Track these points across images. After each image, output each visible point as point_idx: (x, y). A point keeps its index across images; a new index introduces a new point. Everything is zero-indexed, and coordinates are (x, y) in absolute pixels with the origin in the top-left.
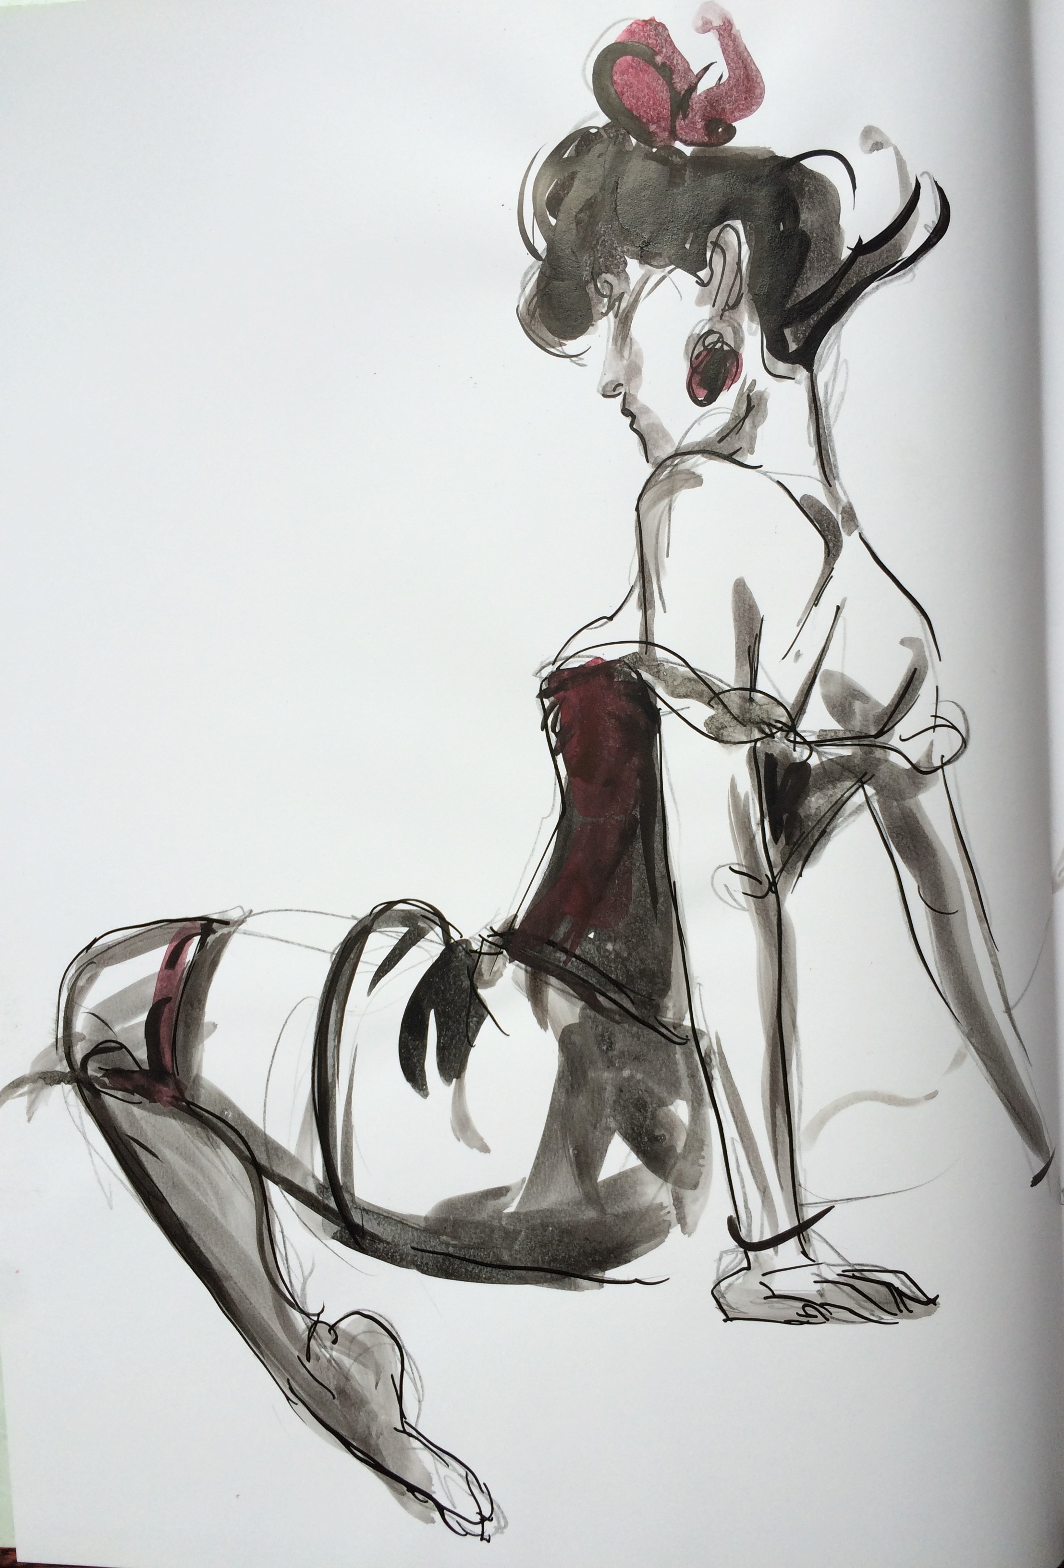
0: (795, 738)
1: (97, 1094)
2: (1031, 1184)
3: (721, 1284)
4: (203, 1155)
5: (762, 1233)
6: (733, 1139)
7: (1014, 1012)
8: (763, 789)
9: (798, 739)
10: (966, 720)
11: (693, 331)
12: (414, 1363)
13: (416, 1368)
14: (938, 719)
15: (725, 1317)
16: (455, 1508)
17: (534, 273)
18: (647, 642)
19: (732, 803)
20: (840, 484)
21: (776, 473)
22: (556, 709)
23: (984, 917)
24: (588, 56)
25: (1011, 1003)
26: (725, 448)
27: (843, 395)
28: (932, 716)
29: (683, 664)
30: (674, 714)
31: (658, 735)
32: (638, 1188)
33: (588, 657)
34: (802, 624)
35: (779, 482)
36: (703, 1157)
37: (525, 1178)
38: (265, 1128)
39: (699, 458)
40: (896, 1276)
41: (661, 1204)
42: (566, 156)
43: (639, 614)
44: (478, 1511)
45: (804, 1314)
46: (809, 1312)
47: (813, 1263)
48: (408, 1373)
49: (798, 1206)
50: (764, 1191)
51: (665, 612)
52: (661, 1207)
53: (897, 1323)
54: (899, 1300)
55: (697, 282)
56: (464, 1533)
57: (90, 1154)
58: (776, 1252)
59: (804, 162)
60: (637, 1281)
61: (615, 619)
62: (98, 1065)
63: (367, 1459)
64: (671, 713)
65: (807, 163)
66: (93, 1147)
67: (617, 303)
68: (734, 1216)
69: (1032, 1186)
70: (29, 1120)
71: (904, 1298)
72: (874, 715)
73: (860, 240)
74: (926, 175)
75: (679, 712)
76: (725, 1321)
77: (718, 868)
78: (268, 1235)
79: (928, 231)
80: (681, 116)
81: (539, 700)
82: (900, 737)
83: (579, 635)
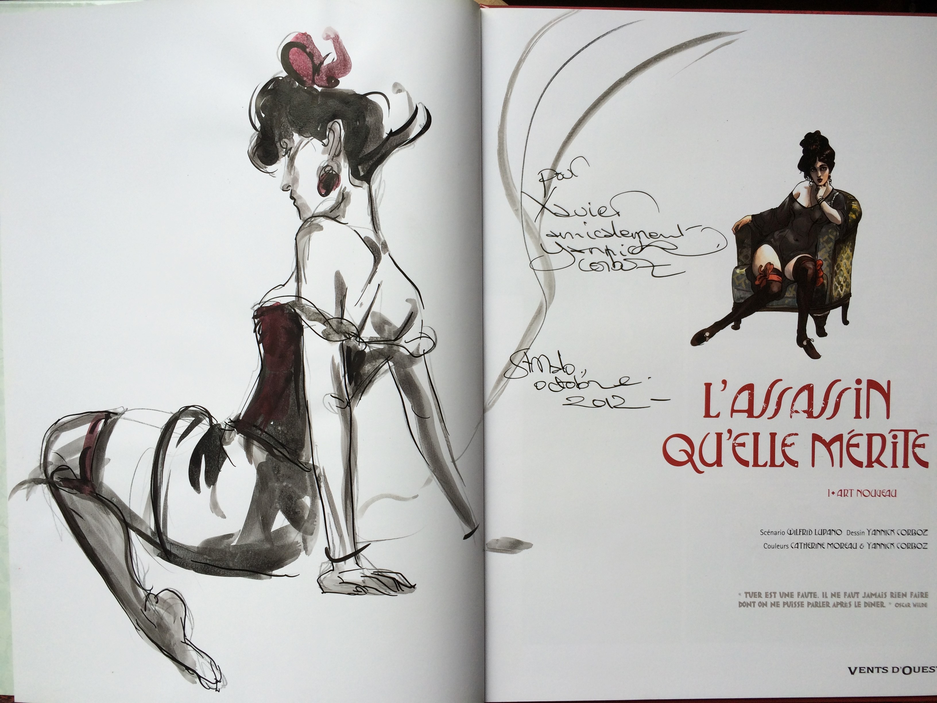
0: (359, 340)
1: (57, 489)
2: (463, 538)
3: (321, 577)
4: (103, 517)
5: (339, 555)
6: (328, 513)
7: (456, 462)
8: (346, 362)
9: (361, 341)
10: (435, 335)
11: (320, 165)
12: (191, 612)
13: (192, 614)
14: (422, 334)
15: (322, 592)
16: (205, 677)
17: (255, 137)
18: (298, 296)
19: (333, 368)
20: (381, 232)
21: (354, 227)
22: (260, 324)
23: (442, 420)
24: (279, 46)
25: (455, 458)
26: (332, 215)
27: (383, 195)
28: (420, 333)
29: (313, 306)
30: (309, 328)
31: (302, 336)
32: (288, 535)
33: (274, 302)
34: (363, 291)
35: (355, 231)
36: (316, 521)
37: (240, 530)
38: (130, 506)
39: (322, 219)
40: (397, 575)
41: (297, 542)
42: (269, 88)
43: (296, 284)
44: (215, 678)
45: (356, 590)
46: (358, 590)
47: (360, 568)
48: (187, 616)
49: (355, 543)
50: (341, 536)
51: (306, 284)
52: (297, 543)
53: (397, 595)
54: (398, 585)
55: (322, 144)
56: (209, 688)
57: (53, 516)
58: (345, 563)
59: (368, 97)
60: (286, 575)
61: (285, 286)
62: (58, 476)
63: (169, 655)
64: (308, 327)
65: (369, 97)
66: (54, 513)
67: (289, 151)
68: (328, 547)
69: (464, 539)
70: (27, 500)
71: (400, 585)
72: (393, 331)
73: (391, 130)
74: (421, 104)
75: (311, 327)
76: (322, 593)
77: (326, 395)
78: (129, 554)
79: (421, 127)
80: (317, 75)
81: (253, 319)
82: (405, 341)
83: (270, 292)
